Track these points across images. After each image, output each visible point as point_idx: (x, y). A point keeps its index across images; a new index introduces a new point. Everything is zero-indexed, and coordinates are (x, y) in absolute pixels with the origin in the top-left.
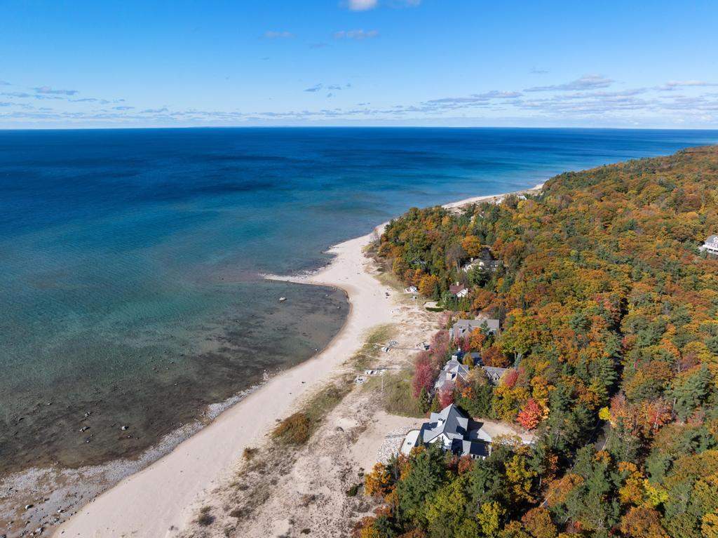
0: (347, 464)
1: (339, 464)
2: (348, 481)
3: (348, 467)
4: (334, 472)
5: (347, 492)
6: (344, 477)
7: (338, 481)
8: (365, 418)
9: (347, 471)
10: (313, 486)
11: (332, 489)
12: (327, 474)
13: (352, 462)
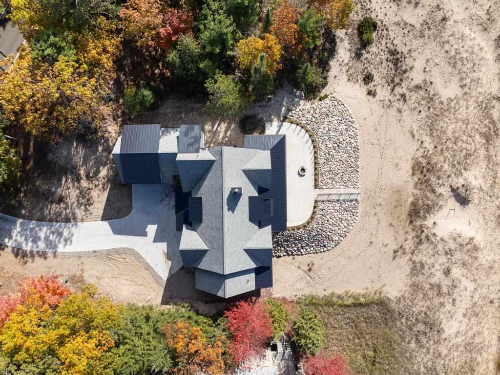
0: (403, 96)
1: (418, 87)
2: (384, 57)
3: (398, 90)
4: (419, 65)
5: (375, 26)
6: (396, 62)
7: (401, 48)
8: (424, 255)
9: (397, 80)
10: (439, 15)
11: (403, 25)
12: (428, 54)
13: (396, 104)
